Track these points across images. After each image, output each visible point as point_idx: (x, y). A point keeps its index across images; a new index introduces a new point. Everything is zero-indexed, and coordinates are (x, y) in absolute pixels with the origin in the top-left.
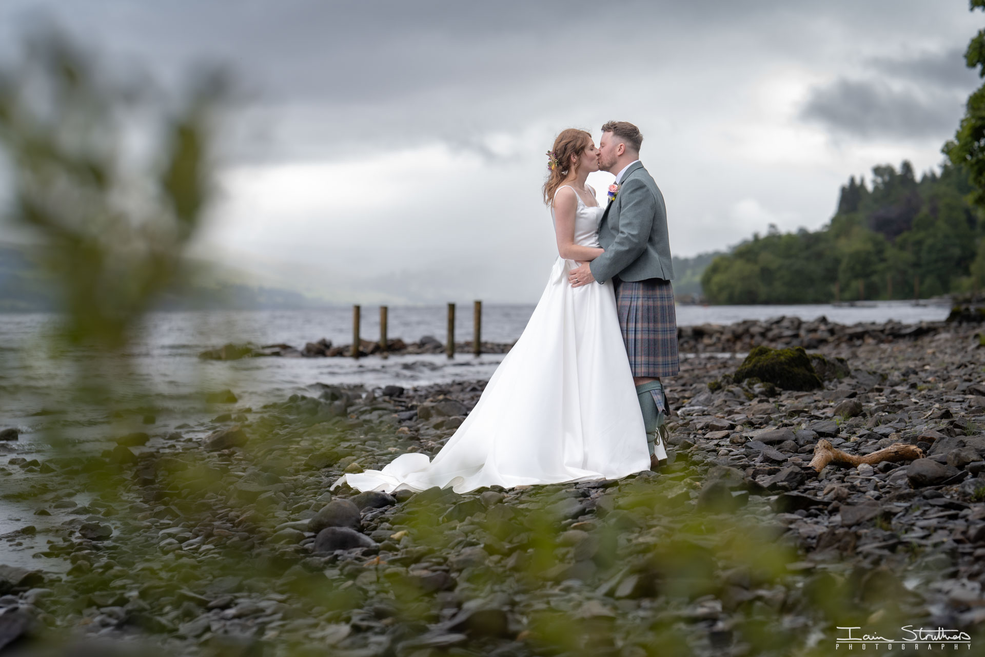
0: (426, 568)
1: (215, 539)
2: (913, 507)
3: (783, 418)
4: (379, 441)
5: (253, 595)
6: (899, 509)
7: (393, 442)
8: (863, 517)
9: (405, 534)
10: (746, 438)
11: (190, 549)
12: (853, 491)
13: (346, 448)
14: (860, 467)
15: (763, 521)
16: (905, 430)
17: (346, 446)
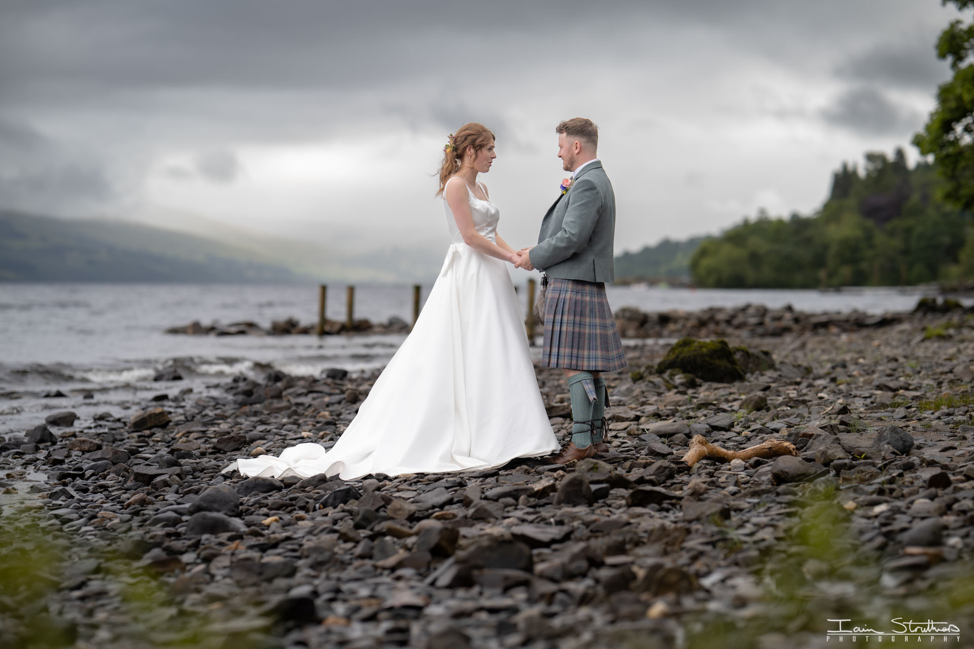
0: (279, 554)
1: (97, 521)
2: (761, 503)
3: (690, 410)
4: (299, 425)
5: (109, 577)
6: (747, 505)
7: (310, 427)
8: (703, 513)
9: (276, 520)
10: (643, 430)
11: (70, 531)
12: (713, 486)
13: (261, 432)
14: (733, 462)
15: (614, 514)
16: (799, 425)
17: (261, 429)
